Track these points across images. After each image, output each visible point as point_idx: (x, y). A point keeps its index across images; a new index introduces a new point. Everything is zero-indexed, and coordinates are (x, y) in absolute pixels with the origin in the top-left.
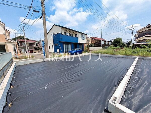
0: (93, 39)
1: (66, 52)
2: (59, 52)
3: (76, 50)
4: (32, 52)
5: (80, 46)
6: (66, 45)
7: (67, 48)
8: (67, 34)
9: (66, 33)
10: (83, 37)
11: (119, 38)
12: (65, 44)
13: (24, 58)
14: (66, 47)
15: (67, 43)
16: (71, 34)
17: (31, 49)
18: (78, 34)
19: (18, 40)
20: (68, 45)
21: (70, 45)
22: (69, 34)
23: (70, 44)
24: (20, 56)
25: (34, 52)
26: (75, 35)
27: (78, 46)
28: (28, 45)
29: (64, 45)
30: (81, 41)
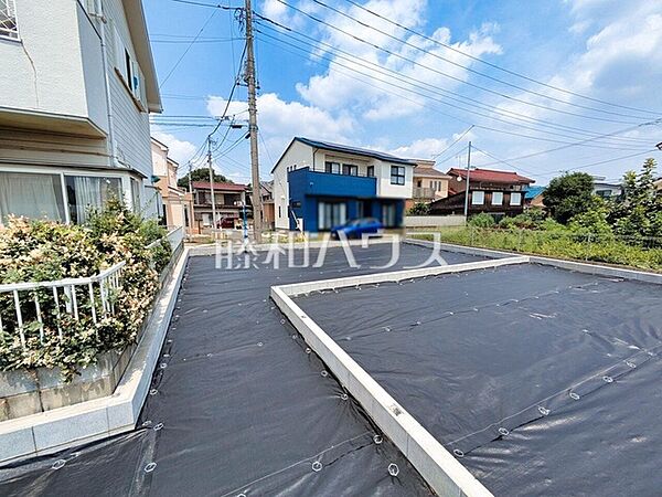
0: (459, 179)
1: (325, 230)
2: (301, 229)
3: (358, 225)
4: (232, 226)
5: (385, 208)
6: (329, 207)
7: (332, 217)
8: (335, 169)
9: (331, 164)
10: (398, 176)
11: (576, 175)
12: (326, 203)
13: (205, 241)
14: (329, 214)
15: (332, 201)
16: (350, 166)
17: (229, 214)
18: (377, 164)
19: (196, 184)
20: (335, 207)
21: (343, 208)
22: (344, 165)
23: (343, 202)
24: (197, 235)
25: (237, 224)
26: (369, 168)
27: (375, 209)
28: (221, 202)
29: (321, 207)
30: (386, 189)
